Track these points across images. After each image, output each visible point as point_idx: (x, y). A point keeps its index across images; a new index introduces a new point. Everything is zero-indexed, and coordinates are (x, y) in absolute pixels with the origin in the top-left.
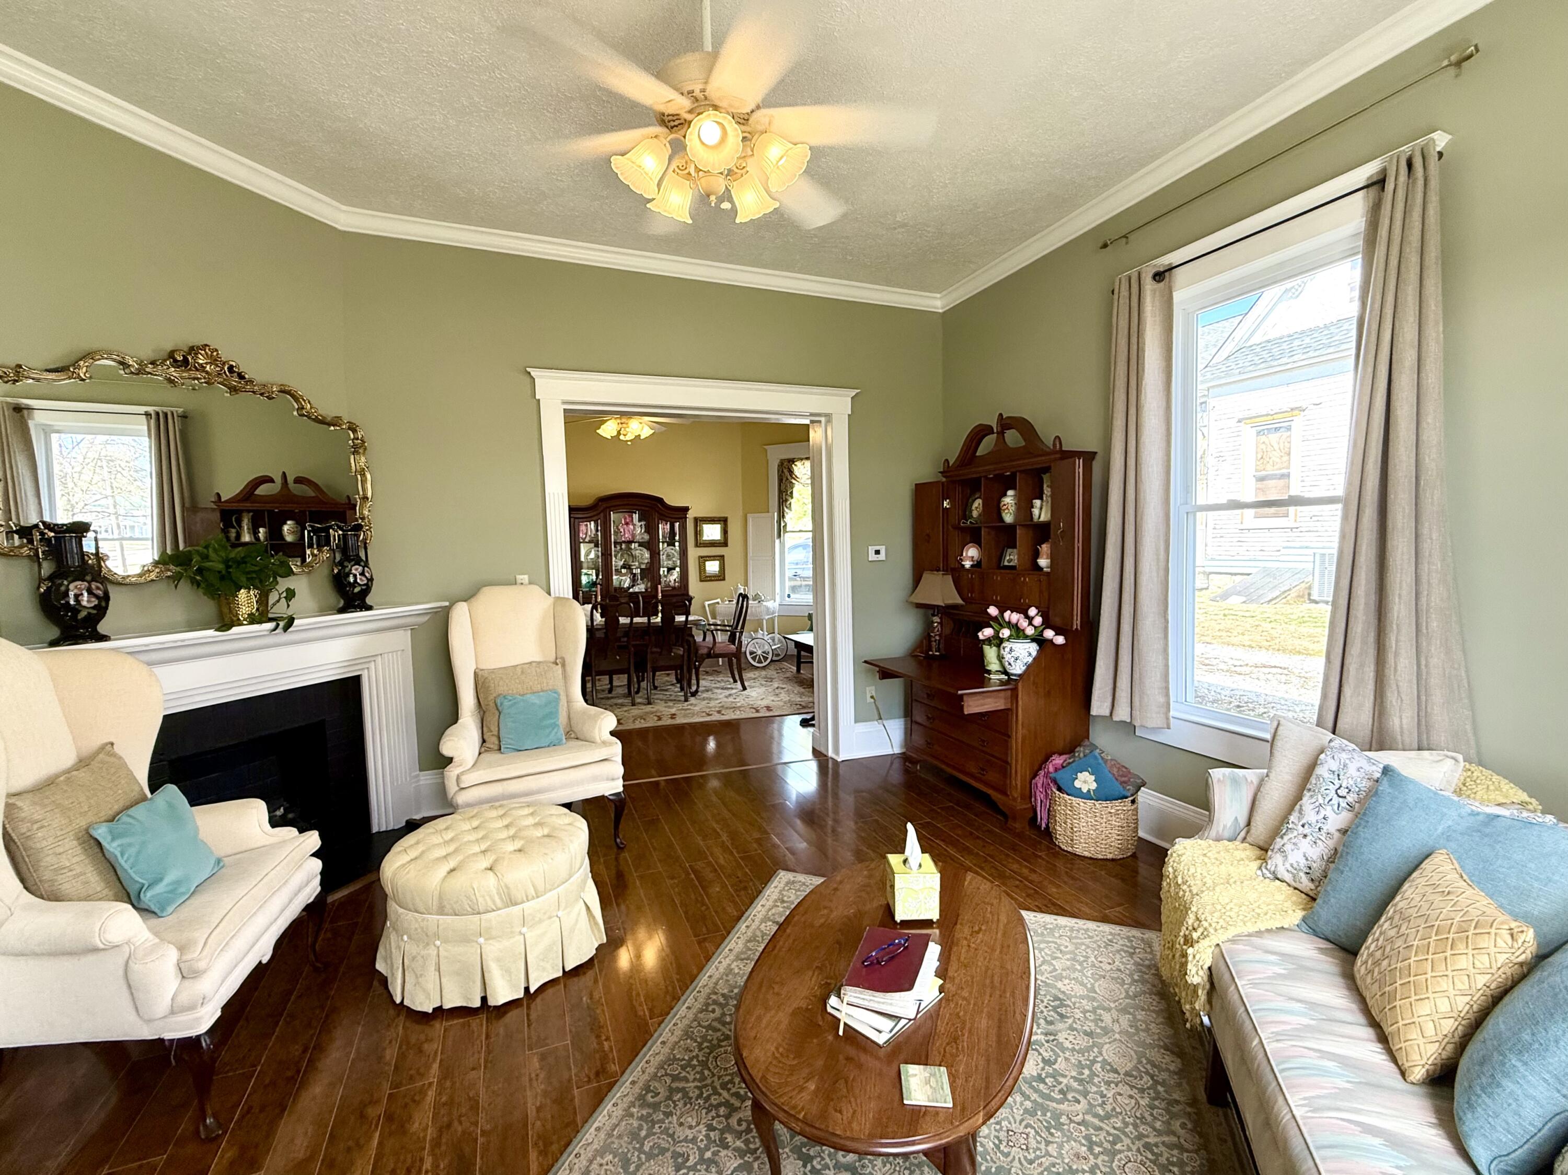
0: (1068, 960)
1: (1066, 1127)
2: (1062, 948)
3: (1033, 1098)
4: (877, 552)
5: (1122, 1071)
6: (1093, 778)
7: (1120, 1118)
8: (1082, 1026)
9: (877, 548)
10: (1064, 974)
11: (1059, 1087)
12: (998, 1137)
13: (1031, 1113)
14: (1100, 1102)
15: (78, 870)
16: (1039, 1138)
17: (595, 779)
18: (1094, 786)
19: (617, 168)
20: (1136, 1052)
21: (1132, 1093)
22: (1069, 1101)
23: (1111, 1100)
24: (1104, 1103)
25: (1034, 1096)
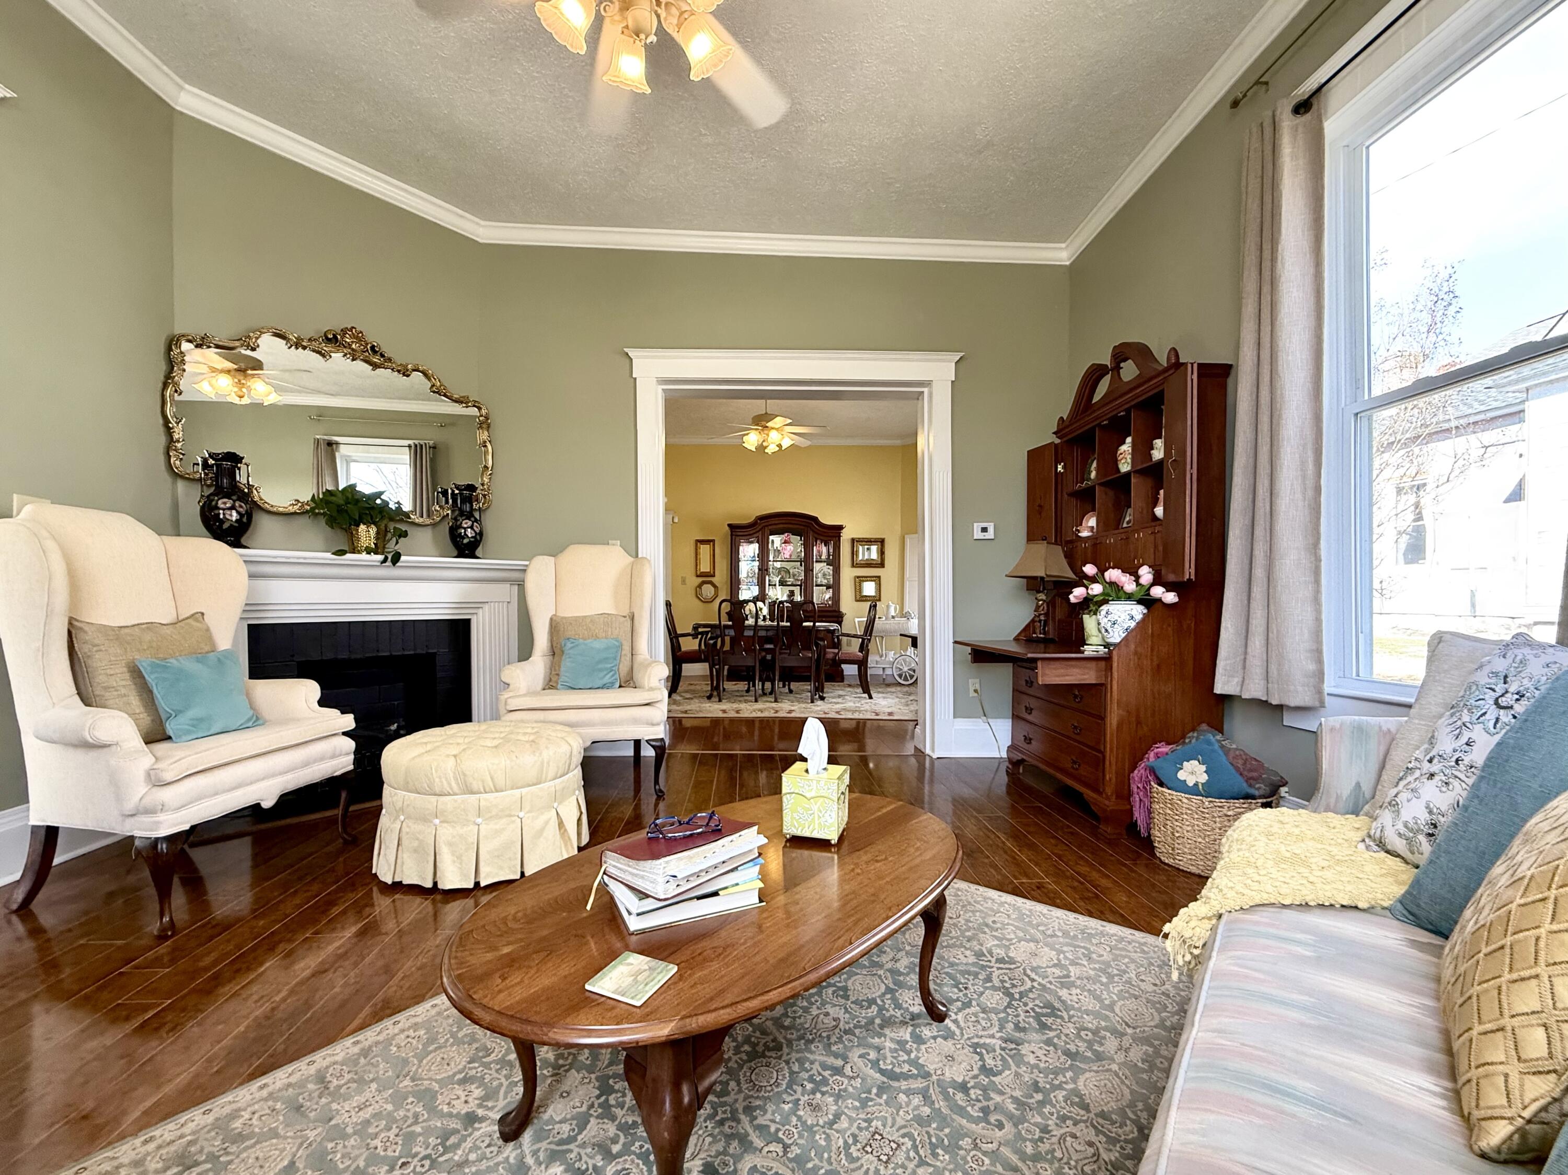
0: (1095, 969)
1: (962, 1152)
2: (1094, 956)
3: (937, 1106)
4: (984, 530)
5: (1095, 1110)
6: (1204, 768)
7: (1057, 1165)
8: (1066, 1043)
9: (984, 525)
10: (1078, 982)
11: (985, 1103)
12: (854, 1136)
13: (921, 1121)
14: (1036, 1137)
15: (123, 691)
16: (912, 1154)
17: (635, 721)
18: (1204, 778)
19: (540, 12)
20: (1132, 1092)
21: (1094, 1139)
22: (989, 1123)
23: (1054, 1140)
24: (1041, 1140)
25: (941, 1104)
